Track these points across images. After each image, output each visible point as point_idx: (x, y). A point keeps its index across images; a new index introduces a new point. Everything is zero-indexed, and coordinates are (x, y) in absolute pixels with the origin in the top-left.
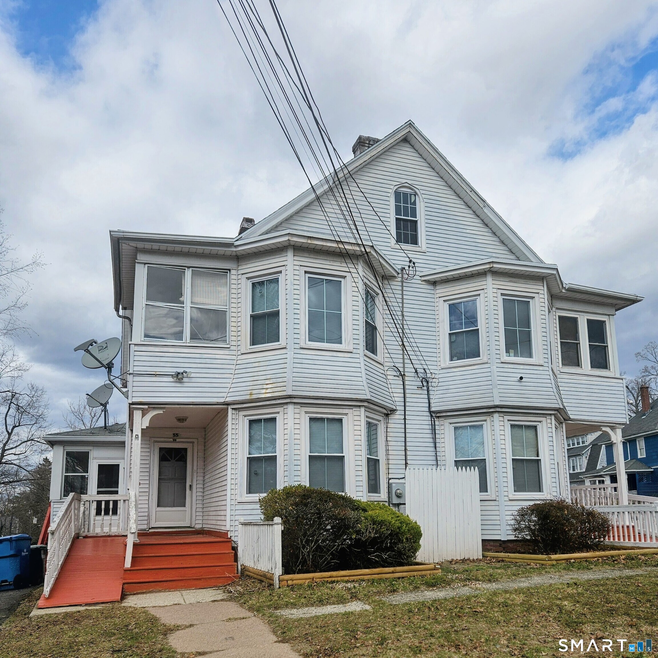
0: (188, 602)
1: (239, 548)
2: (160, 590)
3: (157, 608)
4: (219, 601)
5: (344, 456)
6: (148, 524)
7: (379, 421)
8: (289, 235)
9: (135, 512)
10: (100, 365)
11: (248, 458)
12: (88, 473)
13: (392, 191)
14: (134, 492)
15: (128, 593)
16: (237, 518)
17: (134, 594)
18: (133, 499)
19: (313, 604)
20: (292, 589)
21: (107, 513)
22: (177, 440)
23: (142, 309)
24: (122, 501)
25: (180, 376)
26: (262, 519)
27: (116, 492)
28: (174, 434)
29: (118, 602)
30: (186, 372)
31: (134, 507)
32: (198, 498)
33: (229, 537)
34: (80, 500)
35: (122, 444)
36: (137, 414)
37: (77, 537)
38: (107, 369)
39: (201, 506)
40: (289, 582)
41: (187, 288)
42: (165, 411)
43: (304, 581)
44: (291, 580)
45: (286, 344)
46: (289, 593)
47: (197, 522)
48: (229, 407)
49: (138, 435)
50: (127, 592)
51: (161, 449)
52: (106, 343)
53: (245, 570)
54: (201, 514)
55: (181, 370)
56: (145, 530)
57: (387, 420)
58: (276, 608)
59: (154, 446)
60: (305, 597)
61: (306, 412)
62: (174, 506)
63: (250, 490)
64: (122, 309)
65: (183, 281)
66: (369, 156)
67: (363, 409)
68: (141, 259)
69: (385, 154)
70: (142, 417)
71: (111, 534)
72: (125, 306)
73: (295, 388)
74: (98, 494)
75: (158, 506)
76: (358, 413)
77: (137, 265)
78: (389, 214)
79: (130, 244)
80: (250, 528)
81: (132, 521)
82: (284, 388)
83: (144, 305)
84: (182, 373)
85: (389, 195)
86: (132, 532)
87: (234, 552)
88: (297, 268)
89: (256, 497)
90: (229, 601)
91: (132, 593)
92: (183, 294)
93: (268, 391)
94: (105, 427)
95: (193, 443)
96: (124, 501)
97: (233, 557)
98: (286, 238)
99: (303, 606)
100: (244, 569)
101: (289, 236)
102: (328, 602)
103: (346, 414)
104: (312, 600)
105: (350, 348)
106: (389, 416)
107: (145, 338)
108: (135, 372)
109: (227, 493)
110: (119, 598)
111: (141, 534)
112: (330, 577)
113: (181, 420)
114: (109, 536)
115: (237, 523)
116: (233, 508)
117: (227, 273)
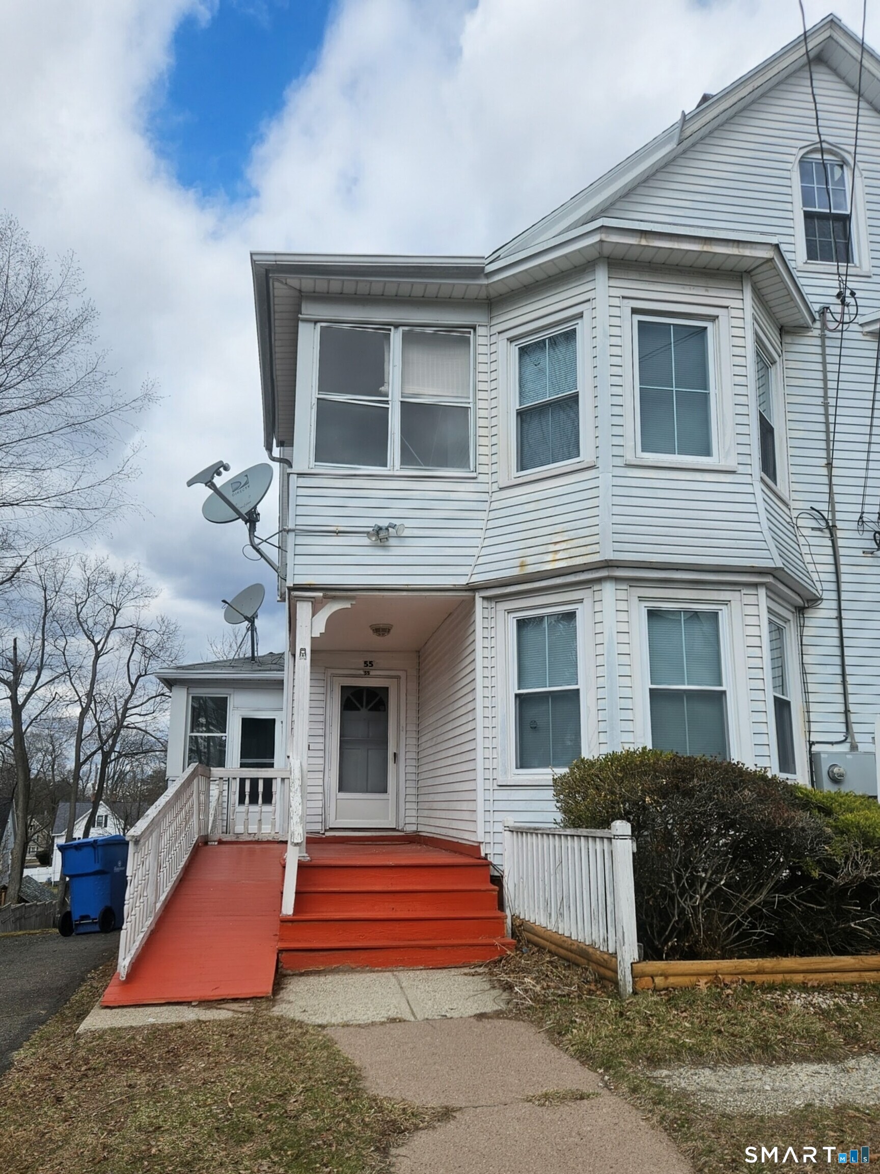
0: (420, 1017)
1: (505, 880)
2: (352, 968)
3: (352, 1029)
4: (491, 1018)
5: (724, 692)
6: (324, 822)
7: (787, 621)
8: (603, 230)
9: (300, 801)
10: (236, 516)
11: (517, 696)
12: (225, 732)
13: (794, 160)
14: (299, 761)
15: (289, 972)
16: (498, 816)
17: (302, 975)
18: (296, 774)
19: (747, 1056)
20: (671, 1002)
21: (254, 800)
22: (372, 673)
23: (312, 408)
24: (279, 780)
25: (382, 534)
26: (559, 821)
27: (271, 765)
28: (365, 662)
29: (267, 999)
30: (394, 526)
31: (299, 790)
32: (409, 777)
33: (483, 855)
34: (208, 777)
35: (277, 685)
36: (304, 610)
37: (204, 842)
38: (248, 524)
39: (414, 791)
40: (657, 980)
41: (394, 366)
42: (354, 603)
43: (694, 979)
44: (661, 975)
45: (595, 460)
46: (668, 1012)
47: (408, 820)
48: (477, 594)
49: (305, 650)
50: (287, 969)
51: (343, 688)
52: (246, 476)
53: (524, 930)
54: (414, 806)
55: (384, 523)
56: (319, 833)
57: (802, 619)
58: (654, 1061)
59: (332, 682)
60: (720, 1032)
61: (641, 599)
62: (367, 791)
63: (523, 762)
64: (277, 446)
65: (386, 354)
66: (749, 89)
67: (762, 592)
68: (309, 313)
69: (778, 88)
70: (313, 616)
71: (260, 838)
72: (281, 438)
73: (618, 546)
74: (241, 766)
75: (341, 789)
76: (752, 600)
77: (301, 325)
78: (790, 205)
79: (289, 281)
80: (533, 840)
81: (295, 819)
82: (595, 548)
83: (315, 401)
84: (387, 529)
85: (789, 166)
86: (296, 841)
87: (496, 888)
88: (616, 302)
89: (545, 775)
90: (516, 1018)
91: (297, 972)
92: (386, 381)
93: (558, 556)
94: (253, 657)
95: (398, 677)
96: (283, 779)
97: (497, 898)
98: (595, 239)
99: (723, 1059)
100: (520, 926)
101: (601, 233)
102: (786, 1053)
103: (726, 603)
104: (742, 1041)
105: (731, 463)
106: (805, 611)
107: (317, 463)
108: (298, 527)
109: (476, 766)
110: (270, 989)
111: (313, 841)
112: (757, 973)
113: (381, 630)
114: (258, 842)
115: (499, 827)
116: (489, 795)
117: (470, 333)
